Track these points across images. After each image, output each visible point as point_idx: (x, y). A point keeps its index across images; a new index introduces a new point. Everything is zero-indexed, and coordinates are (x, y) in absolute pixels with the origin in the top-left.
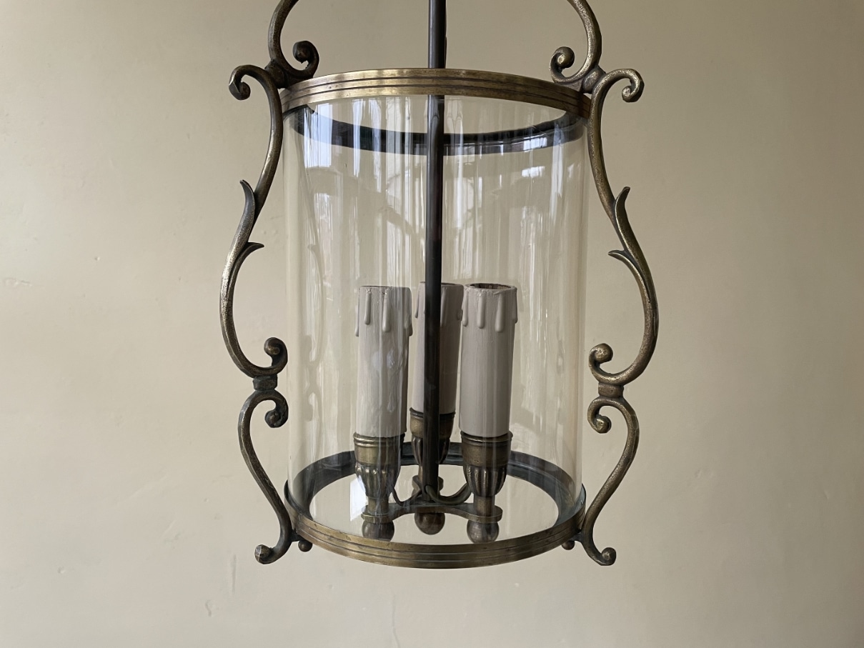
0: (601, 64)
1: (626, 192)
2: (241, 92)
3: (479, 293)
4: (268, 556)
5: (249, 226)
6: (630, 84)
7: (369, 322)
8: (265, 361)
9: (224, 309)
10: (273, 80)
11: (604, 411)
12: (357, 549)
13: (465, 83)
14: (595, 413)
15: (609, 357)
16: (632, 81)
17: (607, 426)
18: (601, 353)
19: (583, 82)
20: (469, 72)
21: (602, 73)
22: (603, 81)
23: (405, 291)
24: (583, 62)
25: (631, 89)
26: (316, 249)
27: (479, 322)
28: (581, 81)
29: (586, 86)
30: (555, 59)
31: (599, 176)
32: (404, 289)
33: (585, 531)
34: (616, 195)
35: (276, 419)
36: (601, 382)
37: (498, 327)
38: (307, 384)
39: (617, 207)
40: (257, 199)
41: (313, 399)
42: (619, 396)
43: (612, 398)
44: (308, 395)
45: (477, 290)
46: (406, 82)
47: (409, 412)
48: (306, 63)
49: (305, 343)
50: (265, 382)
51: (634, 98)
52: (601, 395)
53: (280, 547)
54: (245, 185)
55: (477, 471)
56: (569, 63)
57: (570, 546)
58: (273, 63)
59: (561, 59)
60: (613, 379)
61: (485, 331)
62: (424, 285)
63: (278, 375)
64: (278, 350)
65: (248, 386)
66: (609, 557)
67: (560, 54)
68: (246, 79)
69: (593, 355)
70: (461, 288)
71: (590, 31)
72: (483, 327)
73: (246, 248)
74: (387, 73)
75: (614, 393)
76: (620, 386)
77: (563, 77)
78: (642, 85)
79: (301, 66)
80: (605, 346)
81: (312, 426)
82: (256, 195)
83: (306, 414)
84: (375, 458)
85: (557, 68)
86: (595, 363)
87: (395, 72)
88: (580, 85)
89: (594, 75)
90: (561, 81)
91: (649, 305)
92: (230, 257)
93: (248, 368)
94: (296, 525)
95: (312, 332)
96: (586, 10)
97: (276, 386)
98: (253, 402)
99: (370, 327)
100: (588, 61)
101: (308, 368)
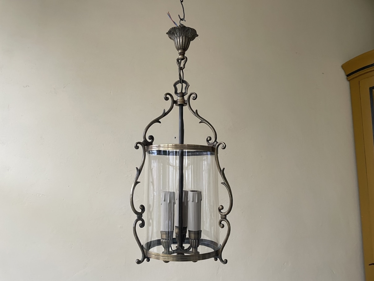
0: (217, 141)
1: (224, 169)
2: (137, 147)
3: (192, 193)
4: (139, 262)
5: (137, 178)
7: (165, 201)
8: (140, 211)
9: (131, 198)
10: (144, 145)
11: (223, 222)
12: (162, 257)
13: (186, 147)
14: (220, 223)
15: (223, 208)
16: (223, 145)
17: (223, 226)
18: (221, 207)
20: (188, 145)
21: (217, 143)
22: (217, 144)
23: (174, 193)
24: (213, 140)
25: (223, 146)
26: (153, 183)
27: (192, 200)
30: (207, 139)
31: (218, 165)
32: (173, 192)
33: (220, 255)
34: (222, 169)
35: (142, 225)
36: (221, 215)
37: (197, 201)
38: (149, 217)
39: (222, 172)
40: (139, 171)
41: (151, 221)
42: (225, 218)
43: (224, 219)
44: (150, 219)
45: (191, 192)
46: (174, 147)
47: (175, 227)
48: (151, 140)
49: (149, 206)
50: (140, 216)
51: (224, 148)
52: (222, 218)
53: (142, 260)
54: (137, 168)
55: (192, 240)
56: (210, 139)
57: (216, 260)
58: (144, 141)
59: (209, 139)
60: (224, 214)
61: (193, 202)
62: (178, 191)
63: (143, 214)
64: (143, 208)
65: (135, 217)
66: (226, 262)
68: (138, 145)
69: (219, 208)
70: (188, 192)
71: (214, 134)
72: (193, 201)
73: (137, 183)
74: (170, 145)
75: (224, 217)
76: (226, 215)
77: (209, 143)
78: (225, 146)
79: (150, 141)
80: (222, 206)
81: (150, 228)
82: (139, 170)
83: (149, 225)
84: (166, 237)
85: (208, 141)
86: (220, 210)
87: (171, 145)
88: (213, 145)
89: (215, 143)
91: (230, 195)
92: (133, 185)
93: (136, 212)
94: (146, 254)
95: (151, 203)
97: (142, 217)
98: (137, 221)
99: (165, 202)
100: (214, 140)
101: (150, 213)
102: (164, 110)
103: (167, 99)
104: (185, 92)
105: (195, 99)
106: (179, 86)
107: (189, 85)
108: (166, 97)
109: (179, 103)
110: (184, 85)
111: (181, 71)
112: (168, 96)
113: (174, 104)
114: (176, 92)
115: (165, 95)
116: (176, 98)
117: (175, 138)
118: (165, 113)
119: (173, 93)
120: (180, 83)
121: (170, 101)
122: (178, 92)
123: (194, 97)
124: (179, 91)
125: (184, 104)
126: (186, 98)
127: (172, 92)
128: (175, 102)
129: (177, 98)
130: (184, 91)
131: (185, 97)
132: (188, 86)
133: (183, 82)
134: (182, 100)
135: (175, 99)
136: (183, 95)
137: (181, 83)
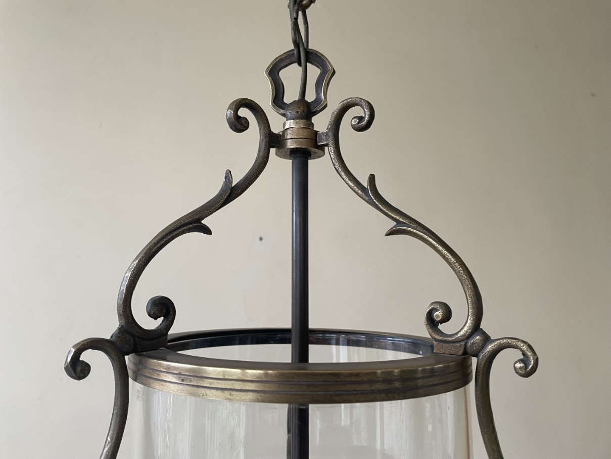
6: (522, 357)
16: (524, 355)
19: (466, 345)
21: (487, 339)
22: (488, 347)
28: (463, 343)
29: (469, 350)
30: (430, 314)
51: (530, 372)
58: (122, 331)
59: (438, 314)
67: (436, 310)
71: (470, 292)
77: (440, 333)
85: (432, 322)
88: (463, 348)
89: (478, 338)
90: (440, 338)
96: (464, 270)
100: (469, 322)
102: (228, 175)
103: (239, 125)
104: (318, 101)
105: (363, 126)
106: (291, 76)
107: (334, 73)
108: (238, 118)
109: (291, 145)
110: (314, 72)
111: (300, 13)
112: (244, 112)
113: (273, 151)
114: (278, 100)
115: (230, 108)
116: (278, 122)
117: (261, 239)
118: (233, 189)
119: (265, 102)
120: (296, 65)
121: (253, 135)
122: (288, 99)
123: (361, 119)
124: (291, 95)
125: (313, 150)
126: (321, 122)
127: (264, 98)
128: (273, 141)
129: (284, 124)
130: (310, 97)
131: (315, 119)
132: (327, 73)
133: (308, 60)
134: (305, 133)
135: (276, 129)
136: (307, 111)
137: (300, 64)
